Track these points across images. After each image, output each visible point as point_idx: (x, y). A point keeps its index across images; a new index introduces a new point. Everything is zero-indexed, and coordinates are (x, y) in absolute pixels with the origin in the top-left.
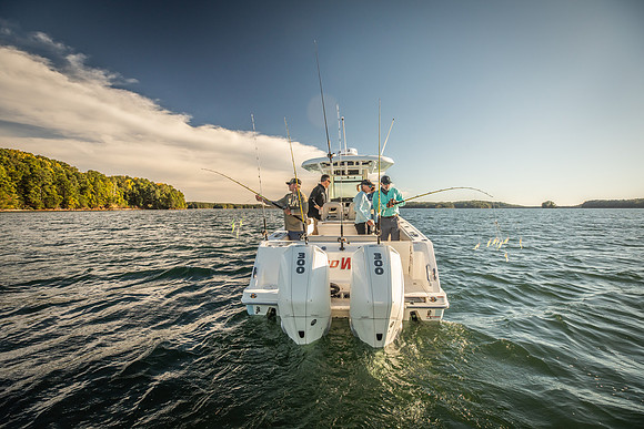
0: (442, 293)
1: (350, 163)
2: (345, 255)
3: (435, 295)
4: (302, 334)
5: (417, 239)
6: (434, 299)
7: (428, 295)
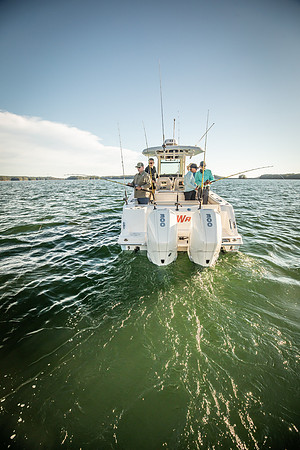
0: (239, 236)
1: (177, 151)
2: (180, 213)
3: (236, 238)
4: (163, 261)
5: (222, 204)
6: (235, 240)
7: (231, 238)
